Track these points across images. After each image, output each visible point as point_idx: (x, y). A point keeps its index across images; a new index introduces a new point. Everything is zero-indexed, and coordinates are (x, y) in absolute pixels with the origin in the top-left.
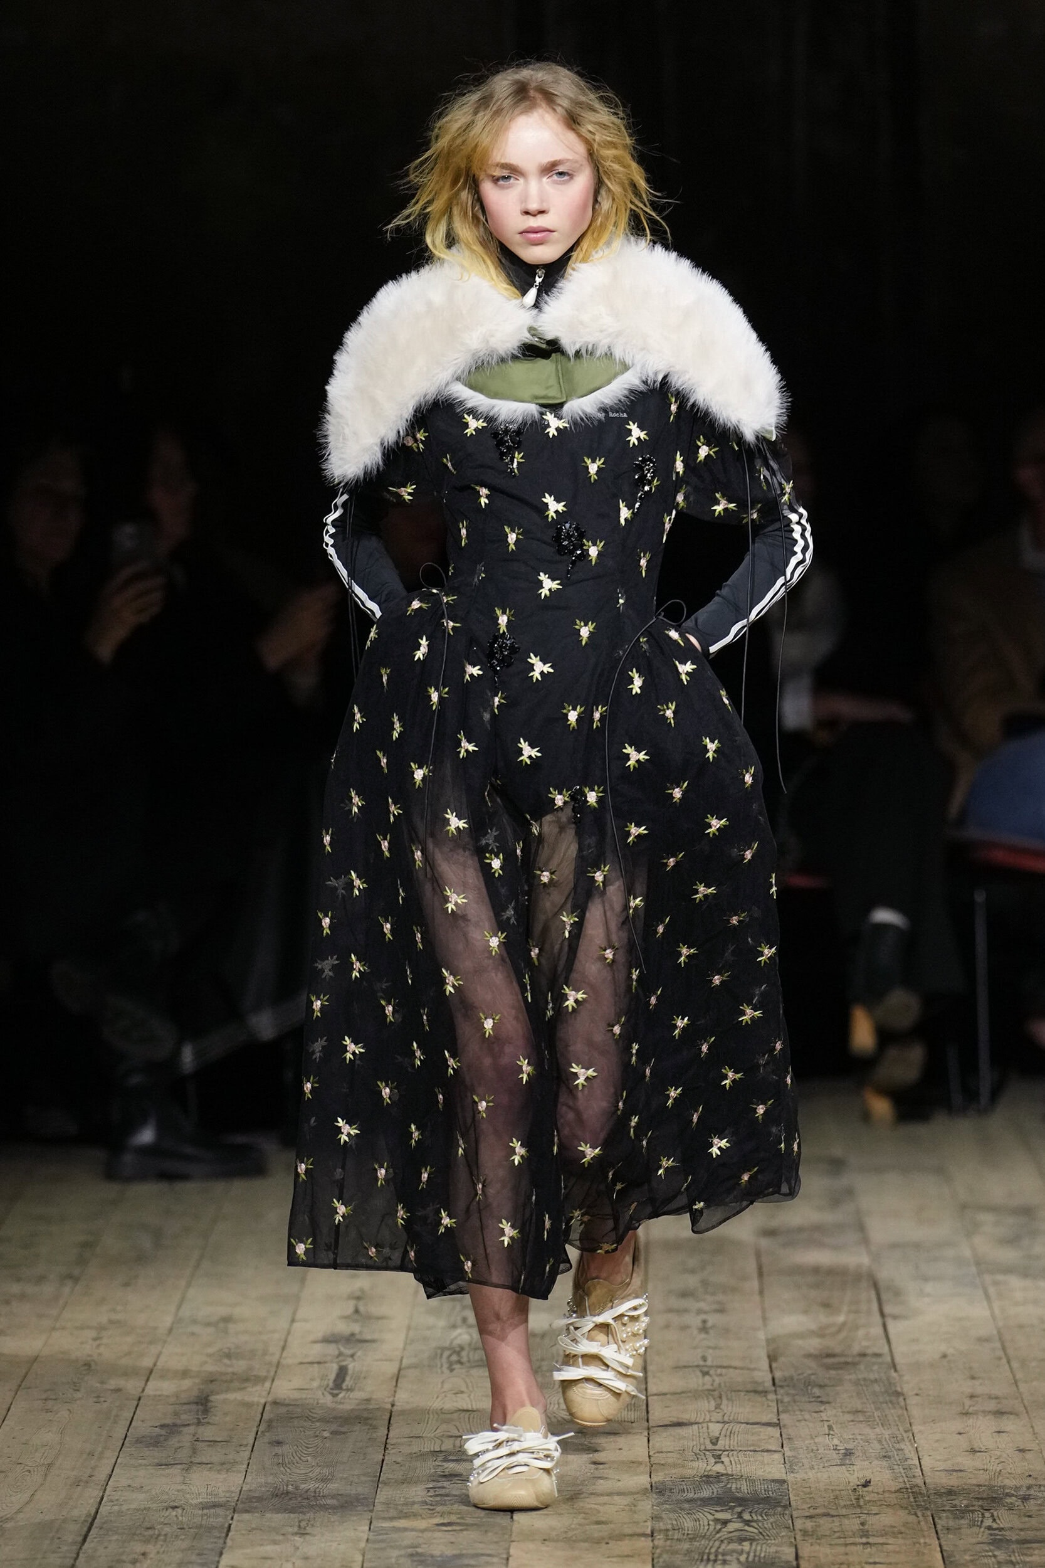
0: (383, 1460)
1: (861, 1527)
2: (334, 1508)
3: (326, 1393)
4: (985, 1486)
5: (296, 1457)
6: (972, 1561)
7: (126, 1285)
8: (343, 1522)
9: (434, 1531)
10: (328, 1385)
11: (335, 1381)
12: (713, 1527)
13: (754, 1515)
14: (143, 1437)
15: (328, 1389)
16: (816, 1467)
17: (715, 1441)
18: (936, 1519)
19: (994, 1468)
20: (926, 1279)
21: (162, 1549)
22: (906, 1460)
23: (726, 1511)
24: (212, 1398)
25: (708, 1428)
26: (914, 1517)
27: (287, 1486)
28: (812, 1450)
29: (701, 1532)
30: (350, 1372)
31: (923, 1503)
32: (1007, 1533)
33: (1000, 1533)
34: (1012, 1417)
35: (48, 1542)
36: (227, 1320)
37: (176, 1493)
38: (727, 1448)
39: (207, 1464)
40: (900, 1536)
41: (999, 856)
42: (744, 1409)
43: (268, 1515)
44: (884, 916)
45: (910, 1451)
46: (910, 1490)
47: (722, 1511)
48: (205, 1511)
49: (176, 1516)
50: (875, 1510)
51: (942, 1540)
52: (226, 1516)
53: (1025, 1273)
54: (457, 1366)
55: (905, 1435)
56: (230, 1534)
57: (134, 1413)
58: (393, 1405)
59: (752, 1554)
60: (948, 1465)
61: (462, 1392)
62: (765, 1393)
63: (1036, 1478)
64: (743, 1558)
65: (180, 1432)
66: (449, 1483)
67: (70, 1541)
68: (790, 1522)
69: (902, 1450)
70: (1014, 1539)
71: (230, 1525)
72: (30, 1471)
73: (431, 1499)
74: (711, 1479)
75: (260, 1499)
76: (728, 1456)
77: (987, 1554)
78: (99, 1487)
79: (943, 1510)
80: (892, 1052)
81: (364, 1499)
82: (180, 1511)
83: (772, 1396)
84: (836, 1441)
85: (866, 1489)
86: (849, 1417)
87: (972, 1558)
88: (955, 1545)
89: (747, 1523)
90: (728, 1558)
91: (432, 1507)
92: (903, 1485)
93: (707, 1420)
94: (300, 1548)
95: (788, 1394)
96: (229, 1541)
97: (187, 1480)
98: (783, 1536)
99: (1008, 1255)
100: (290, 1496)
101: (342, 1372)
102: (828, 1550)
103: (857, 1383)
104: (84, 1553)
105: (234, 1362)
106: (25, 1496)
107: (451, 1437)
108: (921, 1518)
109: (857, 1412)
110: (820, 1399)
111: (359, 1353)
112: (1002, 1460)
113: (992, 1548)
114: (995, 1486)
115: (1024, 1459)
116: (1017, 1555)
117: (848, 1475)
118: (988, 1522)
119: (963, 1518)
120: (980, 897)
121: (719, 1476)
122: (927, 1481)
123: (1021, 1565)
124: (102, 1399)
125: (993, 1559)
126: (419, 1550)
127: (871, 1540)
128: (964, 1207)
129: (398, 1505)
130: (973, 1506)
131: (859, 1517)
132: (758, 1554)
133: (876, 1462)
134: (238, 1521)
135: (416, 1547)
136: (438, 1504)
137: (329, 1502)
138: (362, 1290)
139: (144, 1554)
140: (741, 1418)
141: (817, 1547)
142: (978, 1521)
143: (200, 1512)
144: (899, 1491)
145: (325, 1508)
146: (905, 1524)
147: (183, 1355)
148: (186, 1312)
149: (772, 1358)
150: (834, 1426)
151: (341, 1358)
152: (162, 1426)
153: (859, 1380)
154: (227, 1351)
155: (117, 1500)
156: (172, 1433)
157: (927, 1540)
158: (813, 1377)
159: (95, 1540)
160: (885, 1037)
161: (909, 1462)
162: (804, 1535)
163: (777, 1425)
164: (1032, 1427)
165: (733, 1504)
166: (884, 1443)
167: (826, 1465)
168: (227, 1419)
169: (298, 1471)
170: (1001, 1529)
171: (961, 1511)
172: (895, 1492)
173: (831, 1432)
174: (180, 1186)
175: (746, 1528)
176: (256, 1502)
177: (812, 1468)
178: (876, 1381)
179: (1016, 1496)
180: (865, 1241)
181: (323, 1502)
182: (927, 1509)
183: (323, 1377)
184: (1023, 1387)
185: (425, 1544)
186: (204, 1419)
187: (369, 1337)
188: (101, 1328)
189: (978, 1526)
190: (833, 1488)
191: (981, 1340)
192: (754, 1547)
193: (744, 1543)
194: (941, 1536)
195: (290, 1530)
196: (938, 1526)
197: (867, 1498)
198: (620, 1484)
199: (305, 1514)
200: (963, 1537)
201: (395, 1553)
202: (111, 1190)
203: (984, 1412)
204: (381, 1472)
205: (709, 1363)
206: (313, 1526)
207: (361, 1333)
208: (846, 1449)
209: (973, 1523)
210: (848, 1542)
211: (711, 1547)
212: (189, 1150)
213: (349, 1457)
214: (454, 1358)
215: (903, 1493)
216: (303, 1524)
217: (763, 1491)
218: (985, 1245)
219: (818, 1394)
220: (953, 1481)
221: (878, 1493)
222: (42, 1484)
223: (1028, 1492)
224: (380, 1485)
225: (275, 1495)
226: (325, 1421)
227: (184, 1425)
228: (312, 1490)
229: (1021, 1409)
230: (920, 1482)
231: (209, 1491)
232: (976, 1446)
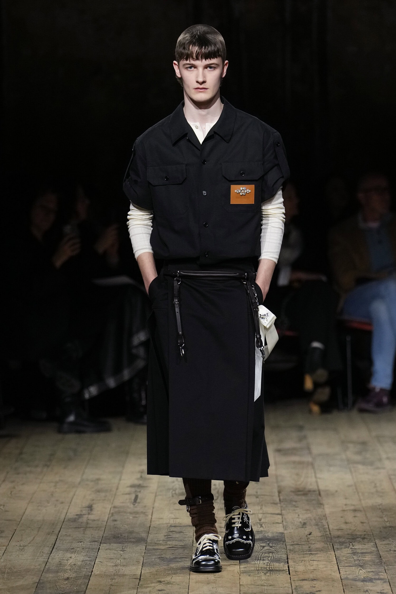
0: (150, 526)
1: (309, 548)
2: (134, 542)
4: (350, 534)
5: (121, 526)
6: (346, 559)
7: (65, 468)
8: (137, 547)
9: (167, 550)
10: (132, 501)
11: (134, 500)
12: (260, 548)
13: (273, 544)
14: (71, 518)
15: (132, 503)
16: (294, 528)
17: (260, 520)
18: (334, 546)
19: (353, 529)
20: (330, 466)
21: (77, 556)
22: (324, 526)
23: (264, 543)
24: (93, 506)
25: (258, 515)
26: (326, 545)
27: (118, 535)
28: (293, 523)
29: (256, 550)
30: (139, 497)
31: (329, 540)
32: (357, 550)
33: (355, 550)
34: (359, 512)
35: (39, 553)
36: (98, 480)
37: (81, 537)
38: (264, 522)
39: (92, 527)
40: (322, 551)
41: (355, 325)
42: (270, 509)
43: (112, 544)
44: (316, 344)
45: (325, 523)
46: (325, 536)
47: (262, 543)
48: (91, 543)
49: (81, 545)
50: (313, 543)
51: (335, 552)
52: (98, 545)
53: (363, 463)
54: (175, 495)
55: (324, 518)
56: (99, 551)
57: (68, 511)
58: (153, 508)
59: (272, 557)
60: (338, 528)
62: (276, 504)
63: (367, 532)
64: (269, 559)
65: (83, 517)
66: (172, 534)
67: (46, 553)
68: (285, 546)
69: (322, 522)
70: (359, 552)
71: (99, 548)
72: (33, 530)
73: (166, 539)
74: (259, 532)
75: (109, 539)
76: (265, 525)
77: (351, 557)
78: (56, 535)
79: (336, 543)
80: (320, 390)
81: (143, 539)
82: (83, 543)
83: (279, 505)
84: (300, 520)
85: (310, 536)
86: (305, 512)
87: (346, 558)
88: (340, 554)
89: (271, 547)
90: (265, 558)
91: (166, 542)
92: (323, 534)
93: (258, 513)
94: (123, 555)
95: (284, 504)
96: (98, 553)
98: (283, 551)
99: (358, 458)
100: (120, 538)
101: (136, 497)
102: (298, 556)
103: (307, 500)
104: (51, 557)
105: (100, 493)
106: (32, 538)
107: (172, 518)
108: (329, 545)
109: (307, 510)
110: (295, 506)
111: (142, 491)
112: (356, 526)
113: (352, 555)
114: (353, 535)
115: (363, 526)
116: (360, 557)
117: (304, 531)
118: (351, 546)
119: (343, 545)
120: (348, 339)
121: (261, 532)
122: (331, 533)
123: (362, 561)
124: (56, 506)
125: (353, 559)
126: (162, 556)
127: (312, 553)
128: (343, 442)
129: (155, 541)
130: (346, 541)
131: (308, 545)
132: (274, 557)
133: (314, 527)
134: (102, 546)
135: (161, 555)
136: (168, 541)
137: (132, 540)
139: (71, 557)
140: (269, 512)
141: (294, 555)
142: (348, 546)
143: (89, 543)
144: (321, 536)
145: (131, 542)
146: (323, 547)
147: (84, 491)
148: (85, 477)
149: (279, 492)
150: (300, 515)
151: (136, 492)
152: (77, 515)
154: (98, 490)
155: (62, 539)
156: (80, 517)
157: (331, 553)
158: (293, 499)
159: (55, 553)
160: (316, 385)
161: (325, 527)
162: (290, 551)
163: (281, 514)
165: (266, 541)
166: (316, 520)
167: (297, 528)
168: (98, 512)
169: (122, 530)
170: (355, 549)
171: (343, 543)
172: (320, 537)
173: (299, 517)
175: (271, 548)
176: (108, 540)
177: (292, 529)
178: (313, 500)
179: (360, 538)
180: (310, 453)
181: (130, 540)
182: (331, 542)
183: (130, 499)
184: (363, 502)
185: (164, 554)
186: (90, 512)
187: (145, 485)
188: (57, 482)
189: (348, 548)
190: (299, 535)
191: (349, 486)
192: (273, 555)
193: (270, 554)
194: (335, 551)
195: (119, 549)
196: (334, 548)
197: (311, 539)
199: (124, 544)
200: (343, 551)
201: (154, 557)
202: (60, 436)
203: (350, 510)
204: (149, 530)
205: (259, 493)
206: (127, 548)
207: (143, 484)
208: (304, 522)
209: (346, 547)
210: (304, 553)
211: (259, 555)
212: (86, 423)
213: (139, 525)
214: (174, 492)
215: (322, 537)
216: (124, 547)
217: (276, 536)
218: (350, 454)
219: (295, 504)
220: (339, 533)
221: (314, 537)
222: (37, 534)
223: (365, 536)
224: (149, 534)
225: (114, 538)
226: (131, 513)
227: (84, 515)
228: (126, 536)
229: (362, 509)
230: (328, 533)
231: (92, 536)
232: (347, 521)
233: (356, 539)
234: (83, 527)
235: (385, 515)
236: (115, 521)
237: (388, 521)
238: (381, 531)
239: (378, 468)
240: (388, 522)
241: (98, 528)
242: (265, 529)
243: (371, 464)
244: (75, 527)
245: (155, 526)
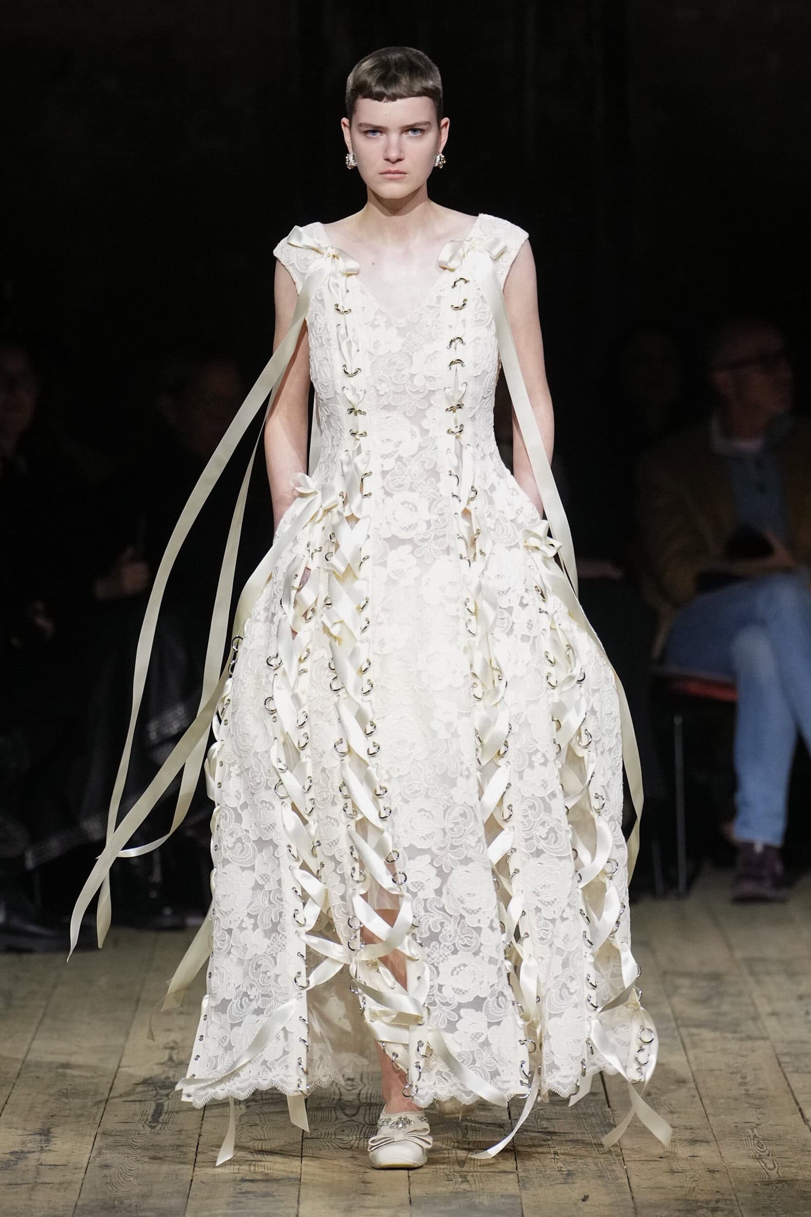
0: (192, 1180)
3: (146, 1126)
4: (681, 1200)
5: (122, 1179)
10: (147, 1120)
11: (153, 1116)
15: (147, 1123)
16: (544, 1185)
17: (462, 1164)
19: (689, 1185)
22: (618, 1179)
24: (53, 1130)
25: (456, 1153)
27: (114, 1201)
28: (541, 1171)
30: (165, 1108)
34: (704, 1144)
36: (65, 1066)
38: (472, 1169)
39: (49, 1184)
41: (694, 688)
45: (620, 1172)
46: (620, 1204)
53: (714, 1026)
54: (254, 1103)
55: (617, 1159)
58: (200, 1136)
60: (651, 1183)
61: (257, 1125)
63: (723, 1194)
65: (27, 1158)
66: (245, 1199)
69: (614, 1171)
73: (231, 1211)
74: (459, 1195)
75: (91, 1212)
76: (473, 1176)
81: (176, 1211)
84: (560, 1164)
85: (585, 1203)
86: (571, 1144)
92: (614, 1199)
93: (456, 1146)
97: (33, 1197)
99: (701, 1013)
100: (116, 1209)
101: (159, 1109)
103: (577, 1117)
105: (71, 1100)
107: (246, 1161)
109: (577, 1140)
110: (547, 1130)
111: (172, 1094)
112: (696, 1179)
114: (689, 1200)
115: (713, 1178)
117: (569, 1191)
120: (678, 721)
121: (464, 1193)
122: (635, 1196)
128: (665, 973)
133: (593, 1181)
138: (175, 1042)
144: (611, 1205)
147: (29, 1095)
148: (32, 1059)
150: (559, 1152)
151: (158, 1097)
152: (12, 1153)
153: (579, 1114)
154: (65, 1091)
156: (19, 1159)
158: (542, 1112)
161: (621, 1181)
164: (720, 1152)
166: (600, 1165)
167: (552, 1183)
168: (66, 1147)
169: (123, 1189)
172: (609, 1205)
173: (557, 1157)
174: (25, 957)
176: (89, 1214)
177: (541, 1186)
178: (593, 1115)
179: (707, 1208)
183: (143, 1114)
184: (712, 1119)
186: (46, 1147)
190: (558, 1202)
197: (586, 1210)
198: (384, 1199)
203: (680, 1140)
204: (190, 1190)
207: (174, 1076)
208: (568, 1171)
212: (32, 928)
213: (165, 1177)
215: (613, 1206)
217: (501, 1205)
218: (682, 1004)
219: (545, 1126)
220: (655, 1197)
221: (594, 1206)
223: (716, 1205)
224: (189, 1201)
225: (104, 1208)
226: (144, 1148)
227: (30, 1152)
228: (134, 1204)
229: (711, 1138)
230: (629, 1197)
231: (51, 1205)
232: (674, 1168)
233: (695, 1210)
234: (28, 1184)
235: (767, 1152)
236: (107, 1166)
237: (775, 1167)
238: (756, 1193)
239: (750, 1038)
240: (775, 1170)
241: (64, 1185)
242: (473, 1186)
243: (734, 1027)
244: (7, 1181)
245: (204, 1180)
